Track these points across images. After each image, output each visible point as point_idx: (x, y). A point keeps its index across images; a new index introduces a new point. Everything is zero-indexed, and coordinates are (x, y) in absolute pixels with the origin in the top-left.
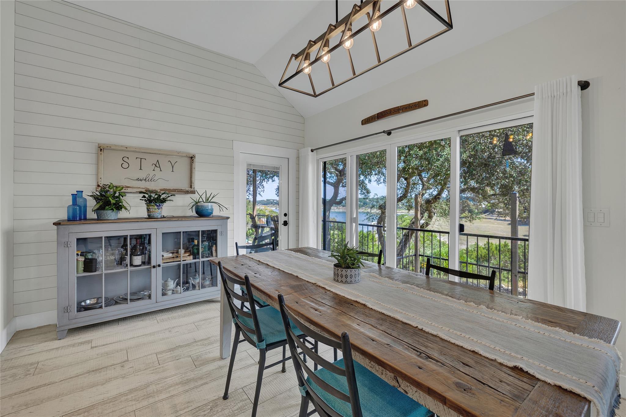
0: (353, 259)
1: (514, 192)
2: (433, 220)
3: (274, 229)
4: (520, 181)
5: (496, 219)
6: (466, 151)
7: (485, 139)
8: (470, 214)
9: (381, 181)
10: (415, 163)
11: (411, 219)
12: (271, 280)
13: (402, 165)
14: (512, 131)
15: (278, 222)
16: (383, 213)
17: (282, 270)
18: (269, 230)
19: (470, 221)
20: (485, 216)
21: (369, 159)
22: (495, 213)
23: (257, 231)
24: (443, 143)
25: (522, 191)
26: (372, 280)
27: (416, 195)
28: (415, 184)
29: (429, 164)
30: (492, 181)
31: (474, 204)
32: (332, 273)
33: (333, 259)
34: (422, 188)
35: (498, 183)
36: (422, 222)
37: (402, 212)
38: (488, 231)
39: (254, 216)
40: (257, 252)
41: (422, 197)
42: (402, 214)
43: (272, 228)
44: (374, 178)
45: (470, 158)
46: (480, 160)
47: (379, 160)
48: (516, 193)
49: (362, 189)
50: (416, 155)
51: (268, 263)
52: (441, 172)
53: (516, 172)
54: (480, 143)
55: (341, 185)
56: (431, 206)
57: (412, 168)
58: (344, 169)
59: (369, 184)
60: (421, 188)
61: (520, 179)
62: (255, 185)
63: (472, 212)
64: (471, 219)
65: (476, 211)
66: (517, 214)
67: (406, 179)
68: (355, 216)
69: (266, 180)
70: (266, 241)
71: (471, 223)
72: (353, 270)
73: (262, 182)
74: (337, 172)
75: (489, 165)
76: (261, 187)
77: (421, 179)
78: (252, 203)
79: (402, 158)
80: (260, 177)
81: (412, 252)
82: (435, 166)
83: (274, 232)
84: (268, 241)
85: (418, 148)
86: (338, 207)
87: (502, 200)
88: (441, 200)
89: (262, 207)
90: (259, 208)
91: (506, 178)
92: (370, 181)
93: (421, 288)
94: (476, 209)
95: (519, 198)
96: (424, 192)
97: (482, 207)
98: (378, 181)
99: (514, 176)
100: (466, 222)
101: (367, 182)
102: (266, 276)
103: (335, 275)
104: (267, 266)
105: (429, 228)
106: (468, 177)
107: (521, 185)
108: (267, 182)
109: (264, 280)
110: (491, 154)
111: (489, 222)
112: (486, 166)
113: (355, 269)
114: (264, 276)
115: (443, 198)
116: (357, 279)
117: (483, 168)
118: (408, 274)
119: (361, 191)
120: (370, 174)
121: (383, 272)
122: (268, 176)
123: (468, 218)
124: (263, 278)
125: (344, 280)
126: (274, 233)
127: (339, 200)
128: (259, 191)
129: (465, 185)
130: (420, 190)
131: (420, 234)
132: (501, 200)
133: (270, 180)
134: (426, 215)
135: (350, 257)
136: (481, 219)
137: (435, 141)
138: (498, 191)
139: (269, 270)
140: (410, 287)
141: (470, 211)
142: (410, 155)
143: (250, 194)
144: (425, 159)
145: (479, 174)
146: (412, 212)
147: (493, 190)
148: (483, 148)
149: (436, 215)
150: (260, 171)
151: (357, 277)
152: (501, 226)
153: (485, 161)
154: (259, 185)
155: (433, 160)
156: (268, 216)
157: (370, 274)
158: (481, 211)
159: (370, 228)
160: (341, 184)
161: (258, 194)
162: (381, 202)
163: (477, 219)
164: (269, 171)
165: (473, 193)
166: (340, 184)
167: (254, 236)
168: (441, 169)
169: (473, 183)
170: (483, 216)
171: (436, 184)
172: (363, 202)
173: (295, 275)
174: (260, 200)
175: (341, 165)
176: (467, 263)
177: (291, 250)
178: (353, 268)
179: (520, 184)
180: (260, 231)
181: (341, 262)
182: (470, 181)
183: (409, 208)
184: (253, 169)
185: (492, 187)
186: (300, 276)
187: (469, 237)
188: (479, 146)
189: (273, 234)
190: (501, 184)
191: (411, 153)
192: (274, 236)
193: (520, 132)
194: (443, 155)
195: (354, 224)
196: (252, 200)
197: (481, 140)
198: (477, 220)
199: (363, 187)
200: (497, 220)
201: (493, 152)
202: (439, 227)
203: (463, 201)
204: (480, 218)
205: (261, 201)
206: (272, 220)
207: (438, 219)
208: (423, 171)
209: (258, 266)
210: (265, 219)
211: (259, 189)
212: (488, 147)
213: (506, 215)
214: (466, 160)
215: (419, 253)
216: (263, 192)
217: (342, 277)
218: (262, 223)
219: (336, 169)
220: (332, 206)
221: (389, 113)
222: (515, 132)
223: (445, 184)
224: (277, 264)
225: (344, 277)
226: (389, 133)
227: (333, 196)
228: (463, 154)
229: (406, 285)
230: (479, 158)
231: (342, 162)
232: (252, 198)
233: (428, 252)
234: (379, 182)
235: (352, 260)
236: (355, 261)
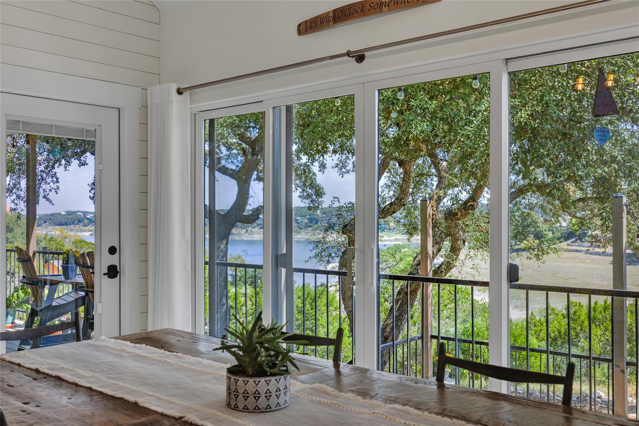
0: (272, 353)
1: (619, 195)
2: (462, 256)
3: (83, 287)
4: (630, 172)
5: (587, 252)
6: (526, 104)
7: (564, 80)
8: (537, 241)
9: (348, 168)
10: (420, 128)
11: (415, 255)
12: (68, 416)
13: (392, 132)
14: (614, 65)
15: (93, 268)
16: (351, 242)
17: (99, 389)
18: (70, 290)
19: (537, 256)
20: (568, 245)
21: (319, 115)
22: (587, 238)
23: (37, 295)
24: (476, 84)
25: (633, 191)
26: (318, 399)
27: (424, 201)
28: (422, 175)
29: (450, 130)
30: (578, 170)
31: (546, 221)
32: (223, 389)
33: (226, 354)
34: (437, 185)
35: (588, 175)
36: (439, 260)
37: (396, 240)
38: (574, 278)
39: (31, 254)
40: (38, 347)
41: (439, 204)
42: (396, 243)
43: (77, 284)
44: (331, 159)
45: (535, 120)
46: (553, 125)
47: (343, 118)
48: (622, 197)
49: (304, 185)
50: (424, 110)
51: (62, 375)
52: (476, 149)
53: (622, 151)
54: (553, 87)
55: (254, 176)
56: (456, 226)
57: (416, 139)
58: (260, 139)
59: (321, 173)
60: (435, 183)
61: (630, 167)
62: (31, 176)
63: (542, 237)
64: (540, 253)
65: (550, 235)
66: (625, 239)
67: (401, 164)
68: (284, 252)
69: (63, 162)
70: (64, 318)
71: (539, 262)
72: (273, 379)
73: (53, 167)
74: (244, 145)
75: (571, 135)
76: (49, 180)
77: (436, 165)
78: (25, 220)
79: (394, 115)
80: (46, 153)
81: (415, 332)
82: (463, 134)
83: (83, 294)
84: (68, 319)
85: (428, 94)
86: (250, 229)
87: (599, 210)
88: (477, 212)
89: (55, 232)
90: (46, 235)
91: (605, 163)
92: (323, 167)
93: (423, 410)
94: (549, 231)
95: (626, 206)
96: (441, 193)
97: (560, 226)
98: (341, 167)
99: (619, 161)
100: (530, 259)
101: (315, 168)
102: (53, 408)
103: (229, 394)
104: (59, 382)
105: (453, 274)
106: (531, 162)
107: (632, 179)
108: (65, 167)
109: (47, 418)
110: (575, 112)
111: (574, 258)
112: (566, 138)
113: (278, 377)
114: (49, 408)
115: (483, 205)
116: (281, 401)
117: (559, 141)
118: (399, 381)
119: (303, 190)
120: (323, 151)
121: (345, 380)
122: (69, 153)
123: (534, 250)
124: (46, 413)
125: (251, 407)
126: (83, 297)
127: (250, 213)
128: (44, 191)
129: (524, 178)
130: (434, 187)
131: (432, 288)
132: (596, 210)
133: (75, 163)
134: (447, 244)
135: (267, 349)
136: (559, 252)
137: (463, 79)
138: (589, 190)
139: (62, 391)
140: (401, 410)
141: (538, 236)
142: (409, 108)
143: (18, 197)
144: (442, 119)
145: (552, 156)
146: (417, 239)
147: (581, 189)
148: (559, 98)
149: (466, 244)
150: (47, 140)
151: (282, 395)
152: (599, 266)
153: (564, 126)
154: (44, 175)
155: (458, 122)
156: (67, 253)
157: (314, 386)
158: (559, 234)
159: (322, 279)
160: (255, 173)
161: (41, 197)
162: (348, 217)
163: (552, 252)
164: (70, 139)
165: (542, 195)
166: (253, 173)
167: (30, 307)
168: (474, 144)
169: (540, 175)
170: (564, 245)
171: (466, 175)
172: (308, 216)
173: (132, 399)
174: (49, 213)
175: (253, 128)
176: (527, 349)
177: (125, 338)
178: (272, 375)
179: (629, 176)
180: (46, 291)
181: (245, 361)
182: (534, 169)
183: (411, 230)
184: (27, 135)
185: (577, 182)
186: (144, 402)
187: (530, 292)
188: (552, 95)
189: (80, 302)
190: (595, 177)
191: (412, 103)
192: (84, 304)
193: (629, 67)
194: (480, 111)
195: (284, 271)
196: (24, 213)
197: (555, 82)
198: (552, 255)
199: (306, 181)
200: (591, 254)
201: (579, 108)
202: (474, 272)
203: (523, 213)
204: (556, 251)
205: (52, 215)
206: (77, 264)
207: (471, 254)
208: (439, 147)
209: (35, 383)
210: (61, 262)
211: (44, 186)
212: (570, 97)
213: (608, 241)
214: (526, 123)
215: (431, 331)
216: (57, 193)
217: (246, 398)
218: (51, 273)
219: (242, 137)
220: (233, 226)
221: (359, 10)
222: (619, 68)
223: (485, 175)
224: (87, 375)
225: (251, 397)
226: (360, 58)
227: (234, 203)
228: (521, 110)
229: (392, 406)
230: (552, 119)
231: (256, 122)
232: (25, 209)
233: (447, 329)
234: (344, 170)
235: (269, 356)
236: (277, 358)
